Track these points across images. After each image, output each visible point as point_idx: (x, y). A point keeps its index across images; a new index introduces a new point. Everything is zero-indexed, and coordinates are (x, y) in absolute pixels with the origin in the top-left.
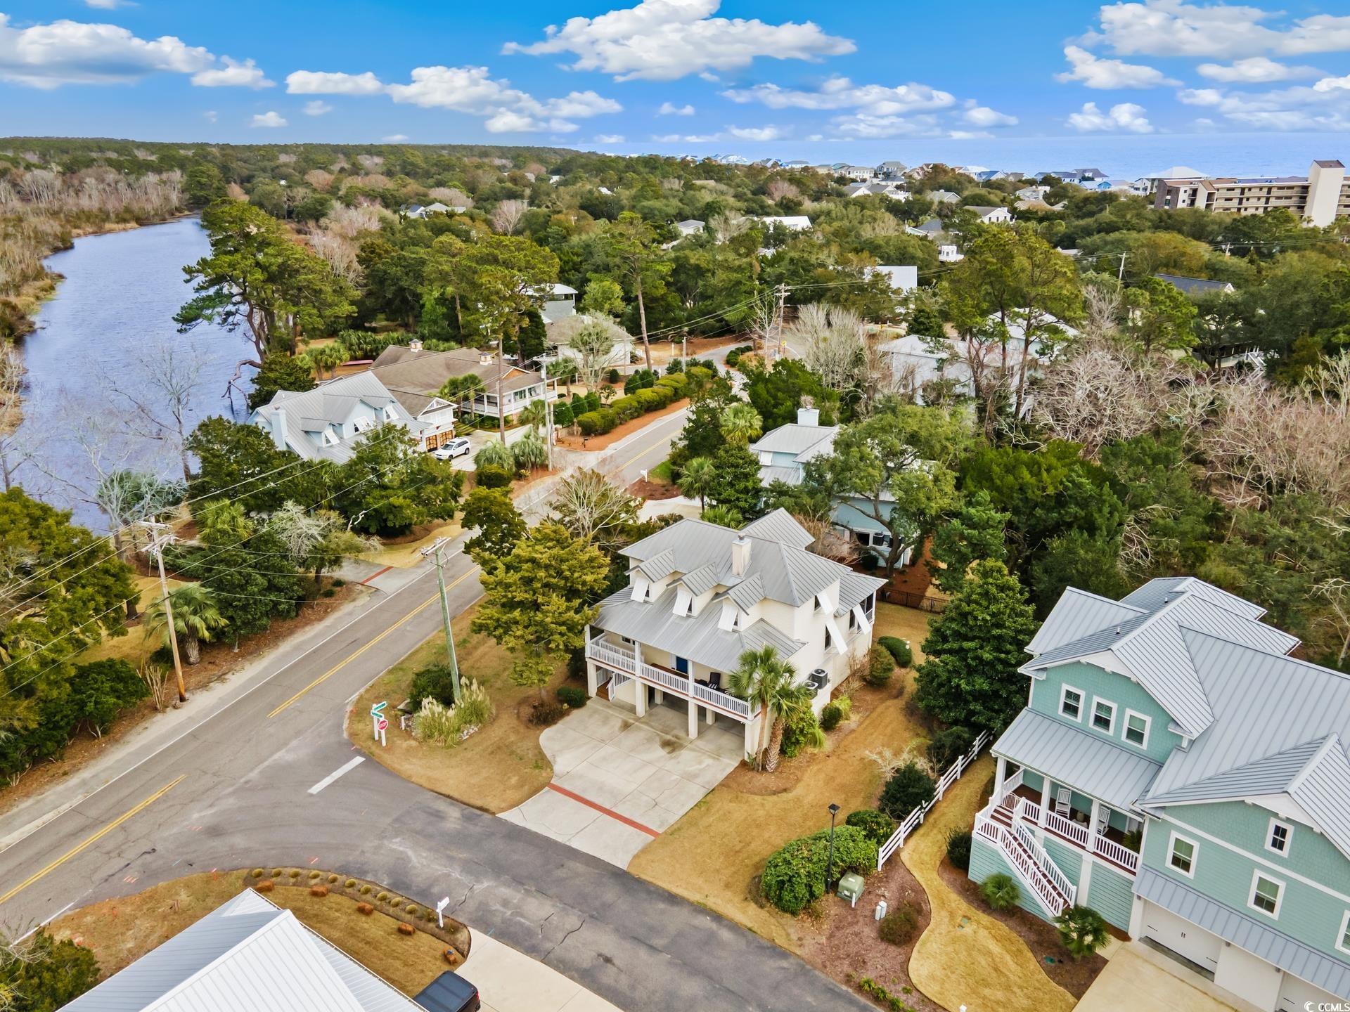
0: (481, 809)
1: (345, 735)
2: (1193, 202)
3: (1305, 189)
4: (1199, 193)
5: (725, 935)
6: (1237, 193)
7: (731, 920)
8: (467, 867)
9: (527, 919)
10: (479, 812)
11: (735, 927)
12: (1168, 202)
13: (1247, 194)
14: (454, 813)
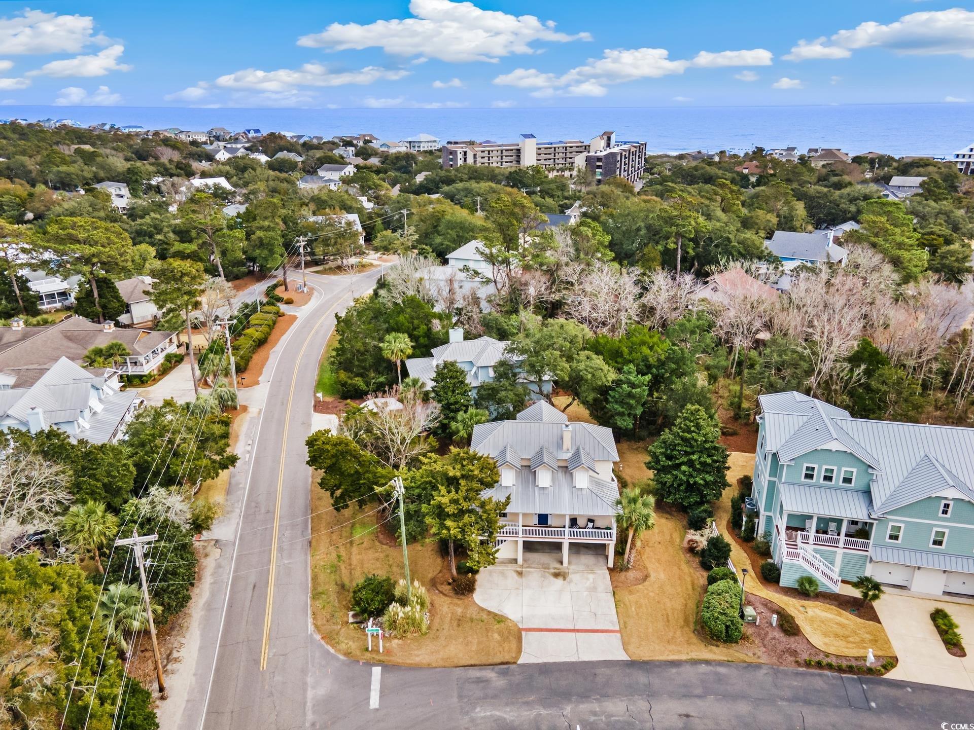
0: (502, 663)
1: (342, 657)
2: (465, 160)
3: (519, 150)
4: (468, 154)
5: (722, 670)
6: (486, 154)
7: (715, 661)
8: (544, 702)
9: (618, 716)
10: (505, 666)
11: (720, 663)
12: (451, 160)
13: (491, 154)
14: (490, 674)
